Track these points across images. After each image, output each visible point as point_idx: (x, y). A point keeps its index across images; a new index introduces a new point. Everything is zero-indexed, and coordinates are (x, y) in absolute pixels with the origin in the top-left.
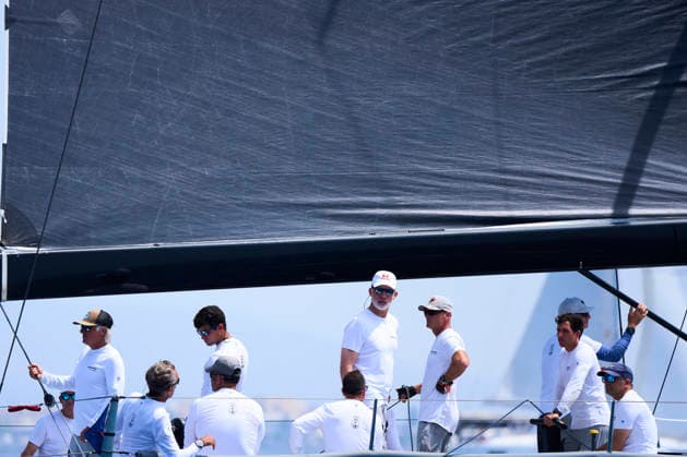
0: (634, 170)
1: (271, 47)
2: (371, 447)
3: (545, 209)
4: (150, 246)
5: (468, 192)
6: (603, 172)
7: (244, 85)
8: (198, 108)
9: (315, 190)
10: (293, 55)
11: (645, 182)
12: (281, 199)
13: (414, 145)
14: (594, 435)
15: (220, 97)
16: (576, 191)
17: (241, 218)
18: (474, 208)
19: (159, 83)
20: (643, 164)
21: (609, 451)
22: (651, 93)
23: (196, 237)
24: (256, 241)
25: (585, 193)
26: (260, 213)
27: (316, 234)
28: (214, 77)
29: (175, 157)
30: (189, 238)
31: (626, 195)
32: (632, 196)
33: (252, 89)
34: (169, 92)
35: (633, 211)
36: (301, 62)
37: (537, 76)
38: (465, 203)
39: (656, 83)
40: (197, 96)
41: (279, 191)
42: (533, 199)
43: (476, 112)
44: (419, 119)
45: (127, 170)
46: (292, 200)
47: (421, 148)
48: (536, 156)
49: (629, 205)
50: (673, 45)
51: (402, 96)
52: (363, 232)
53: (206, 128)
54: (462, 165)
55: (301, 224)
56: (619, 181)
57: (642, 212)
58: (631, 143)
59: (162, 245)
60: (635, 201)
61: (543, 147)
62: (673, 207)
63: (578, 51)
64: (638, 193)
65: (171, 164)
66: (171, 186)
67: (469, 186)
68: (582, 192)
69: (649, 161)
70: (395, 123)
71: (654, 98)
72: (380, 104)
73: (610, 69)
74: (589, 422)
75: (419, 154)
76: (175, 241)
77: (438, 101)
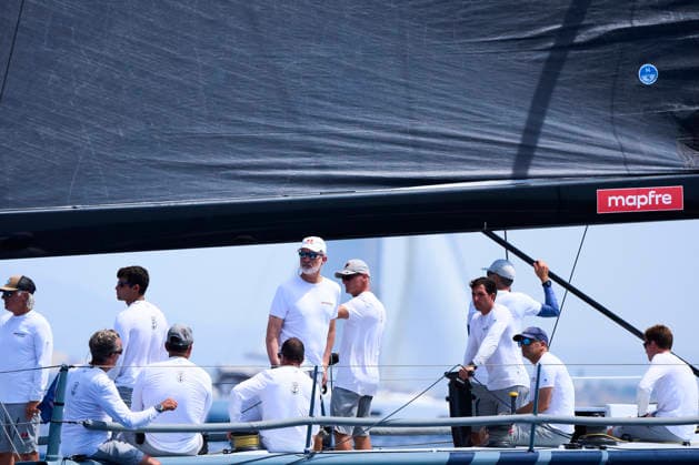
0: (532, 130)
1: (182, 6)
2: (311, 414)
3: (450, 170)
4: (69, 208)
5: (375, 153)
6: (503, 133)
7: (156, 45)
8: (111, 68)
9: (227, 152)
10: (204, 15)
11: (543, 143)
12: (194, 159)
13: (322, 107)
15: (132, 58)
16: (479, 152)
17: (156, 179)
18: (381, 169)
19: (73, 41)
20: (541, 124)
21: (535, 414)
22: (545, 55)
23: (113, 199)
24: (172, 204)
25: (487, 154)
26: (173, 174)
27: (230, 195)
28: (127, 36)
29: (91, 118)
30: (103, 200)
31: (525, 154)
32: (531, 157)
33: (165, 49)
34: (83, 52)
35: (532, 172)
36: (212, 21)
37: (439, 37)
38: (373, 164)
39: (551, 44)
40: (111, 56)
41: (191, 152)
42: (439, 160)
43: (381, 73)
44: (327, 80)
45: (42, 131)
46: (205, 161)
47: (329, 109)
48: (442, 117)
49: (527, 166)
50: (567, 7)
51: (310, 57)
52: (274, 194)
53: (120, 88)
54: (362, 125)
55: (214, 186)
56: (518, 142)
57: (542, 173)
58: (528, 104)
59: (80, 207)
60: (534, 162)
61: (448, 108)
62: (572, 168)
63: (476, 13)
64: (537, 154)
65: (87, 125)
66: (86, 148)
67: (377, 147)
68: (484, 152)
69: (547, 121)
70: (303, 84)
71: (549, 60)
72: (288, 65)
73: (508, 31)
75: (329, 114)
76: (91, 203)
77: (344, 62)
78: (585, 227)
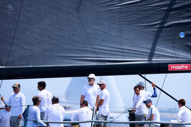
0: (153, 49)
1: (61, 15)
2: (92, 119)
3: (130, 59)
4: (31, 66)
5: (111, 54)
6: (145, 49)
7: (54, 25)
8: (43, 31)
9: (72, 53)
10: (67, 18)
11: (156, 52)
12: (64, 55)
13: (97, 42)
14: (145, 117)
15: (48, 28)
16: (138, 54)
17: (54, 60)
18: (113, 58)
19: (33, 24)
20: (155, 48)
22: (157, 29)
23: (43, 64)
24: (58, 66)
25: (140, 55)
26: (59, 58)
27: (73, 64)
28: (47, 23)
29: (37, 43)
30: (41, 65)
31: (151, 55)
32: (153, 56)
33: (56, 26)
34: (35, 26)
35: (153, 60)
37: (128, 24)
38: (110, 57)
39: (158, 26)
40: (43, 27)
41: (63, 53)
42: (127, 56)
43: (113, 34)
44: (99, 35)
45: (25, 46)
46: (67, 55)
47: (99, 42)
48: (128, 45)
49: (152, 58)
50: (163, 17)
51: (94, 29)
52: (85, 64)
53: (45, 36)
54: (108, 47)
55: (69, 62)
56: (150, 52)
57: (155, 60)
58: (152, 42)
59: (34, 66)
61: (130, 43)
62: (162, 59)
63: (138, 18)
64: (154, 55)
65: (36, 45)
66: (36, 51)
67: (112, 52)
68: (139, 54)
69: (157, 47)
70: (92, 36)
71: (157, 31)
72: (88, 31)
73: (146, 23)
74: (143, 113)
75: (99, 44)
76: (37, 65)
77: (103, 30)
78: (166, 74)
